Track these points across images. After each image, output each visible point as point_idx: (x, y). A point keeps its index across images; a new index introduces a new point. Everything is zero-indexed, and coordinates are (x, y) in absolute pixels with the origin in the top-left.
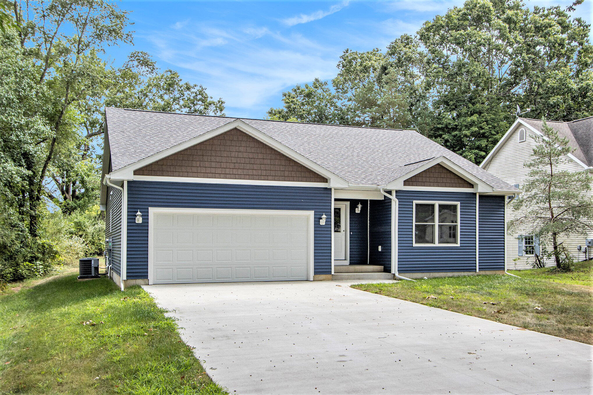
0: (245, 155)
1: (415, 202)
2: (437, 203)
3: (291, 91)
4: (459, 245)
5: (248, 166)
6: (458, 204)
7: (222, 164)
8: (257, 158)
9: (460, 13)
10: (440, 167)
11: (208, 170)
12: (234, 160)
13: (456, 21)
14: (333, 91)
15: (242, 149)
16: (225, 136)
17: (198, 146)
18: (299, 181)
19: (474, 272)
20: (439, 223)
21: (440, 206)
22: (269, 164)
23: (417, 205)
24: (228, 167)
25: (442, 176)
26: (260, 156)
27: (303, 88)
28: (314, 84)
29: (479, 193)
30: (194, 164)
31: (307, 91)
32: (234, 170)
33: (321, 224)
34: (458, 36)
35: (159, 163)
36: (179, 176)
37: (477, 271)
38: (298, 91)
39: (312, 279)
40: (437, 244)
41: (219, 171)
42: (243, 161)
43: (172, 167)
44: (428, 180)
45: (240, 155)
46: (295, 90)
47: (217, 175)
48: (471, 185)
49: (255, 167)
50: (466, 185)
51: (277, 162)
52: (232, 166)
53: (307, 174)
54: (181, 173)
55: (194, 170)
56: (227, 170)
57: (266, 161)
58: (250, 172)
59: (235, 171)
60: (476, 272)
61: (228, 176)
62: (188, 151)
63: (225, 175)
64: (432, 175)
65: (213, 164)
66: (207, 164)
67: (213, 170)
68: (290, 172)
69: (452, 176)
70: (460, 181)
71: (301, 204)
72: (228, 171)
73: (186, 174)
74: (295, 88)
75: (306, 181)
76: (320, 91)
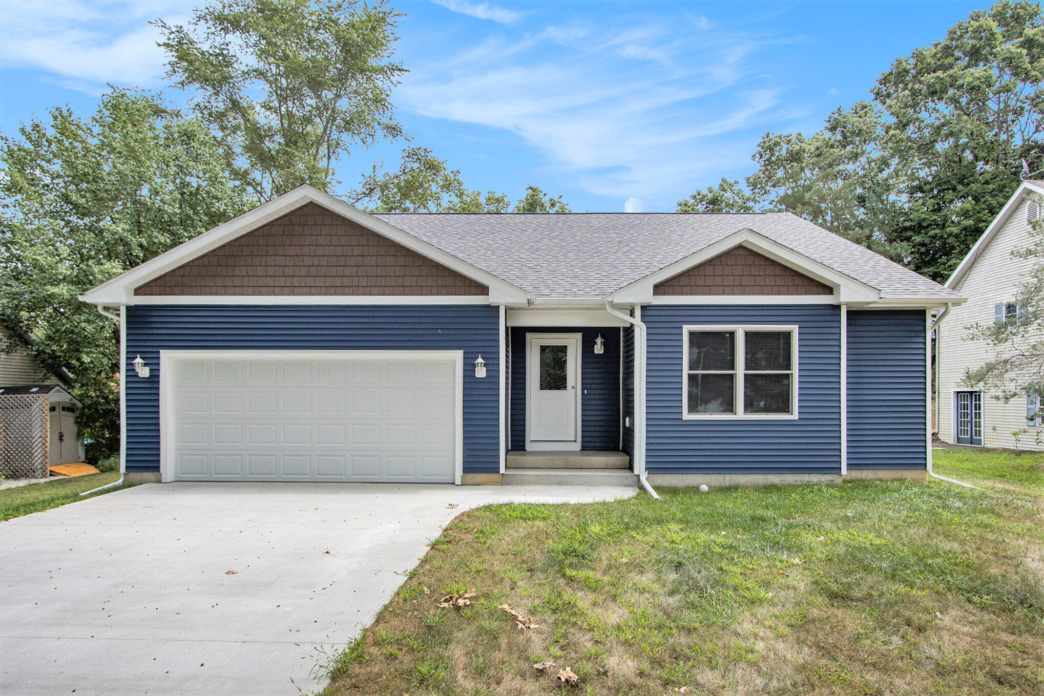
0: (329, 250)
1: (686, 329)
2: (740, 331)
3: (688, 199)
4: (795, 416)
5: (333, 271)
6: (794, 329)
7: (287, 268)
8: (350, 254)
9: (939, 48)
10: (746, 253)
11: (262, 281)
12: (308, 261)
13: (929, 60)
14: (747, 192)
15: (322, 240)
16: (293, 218)
17: (243, 239)
18: (431, 294)
19: (838, 476)
20: (746, 369)
21: (748, 335)
22: (372, 264)
23: (692, 334)
24: (297, 274)
25: (754, 272)
26: (357, 251)
27: (705, 192)
28: (721, 185)
29: (847, 304)
30: (237, 271)
31: (710, 196)
32: (308, 279)
33: (477, 376)
34: (932, 81)
35: (178, 273)
36: (211, 294)
37: (844, 471)
38: (698, 197)
39: (458, 481)
40: (740, 414)
41: (281, 281)
42: (324, 261)
43: (198, 279)
44: (718, 281)
45: (320, 251)
46: (695, 196)
47: (276, 290)
48: (828, 289)
49: (348, 271)
50: (815, 289)
51: (390, 260)
52: (304, 271)
53: (450, 281)
54: (215, 288)
55: (237, 281)
56: (296, 279)
57: (367, 261)
58: (338, 282)
59: (310, 282)
60: (839, 474)
61: (296, 290)
62: (227, 248)
63: (292, 288)
64: (727, 271)
65: (271, 271)
66: (260, 271)
67: (270, 282)
68: (414, 279)
69: (778, 271)
70: (798, 281)
71: (438, 338)
72: (296, 282)
73: (223, 289)
74: (695, 194)
75: (447, 294)
76: (728, 195)
